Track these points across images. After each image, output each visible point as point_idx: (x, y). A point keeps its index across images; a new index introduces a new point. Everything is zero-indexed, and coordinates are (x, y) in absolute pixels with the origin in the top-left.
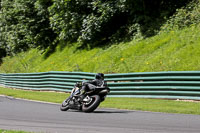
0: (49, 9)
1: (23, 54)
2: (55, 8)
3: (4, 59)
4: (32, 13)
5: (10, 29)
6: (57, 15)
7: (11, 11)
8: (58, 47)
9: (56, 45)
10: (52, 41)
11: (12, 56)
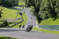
0: (55, 6)
1: (47, 19)
2: (57, 6)
3: (41, 21)
4: (50, 8)
5: (43, 12)
6: (57, 8)
7: (44, 7)
8: (57, 18)
9: (57, 17)
10: (56, 16)
11: (44, 20)
